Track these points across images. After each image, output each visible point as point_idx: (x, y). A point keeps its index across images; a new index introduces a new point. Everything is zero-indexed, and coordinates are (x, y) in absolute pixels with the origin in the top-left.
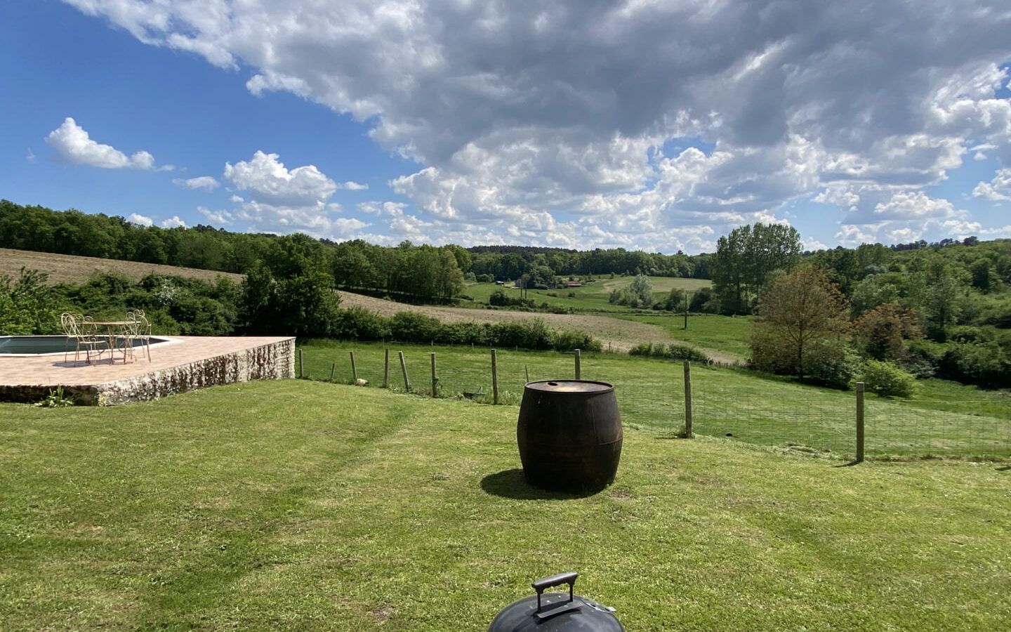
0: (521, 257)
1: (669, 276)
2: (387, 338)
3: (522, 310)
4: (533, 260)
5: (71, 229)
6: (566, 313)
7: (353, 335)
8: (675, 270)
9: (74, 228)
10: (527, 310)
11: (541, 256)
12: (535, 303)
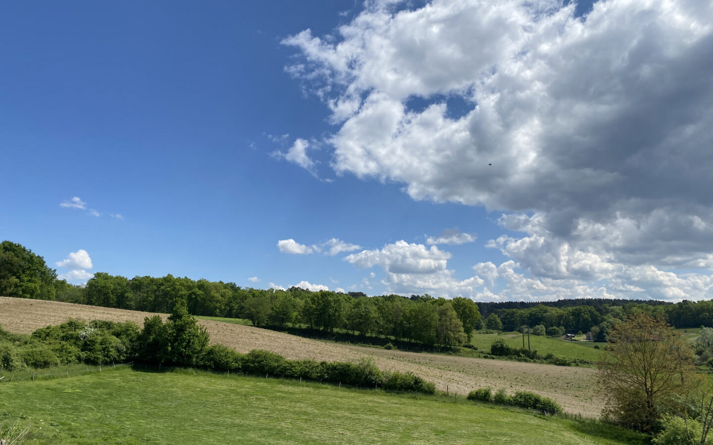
0: (593, 310)
2: (236, 371)
3: (519, 360)
4: (607, 312)
5: (198, 293)
6: (569, 365)
7: (210, 367)
9: (200, 292)
10: (526, 361)
11: (617, 309)
12: (538, 353)
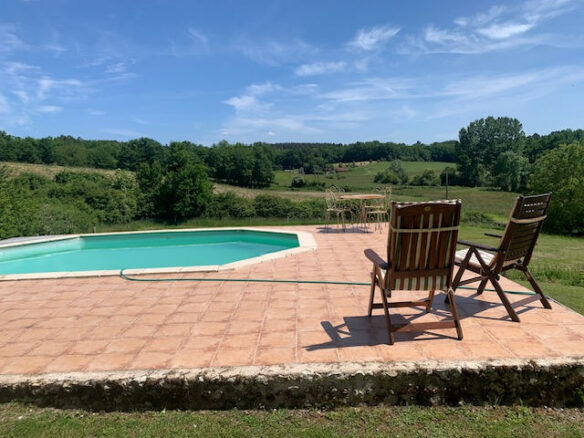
1: (412, 161)
4: (310, 153)
8: (417, 156)
